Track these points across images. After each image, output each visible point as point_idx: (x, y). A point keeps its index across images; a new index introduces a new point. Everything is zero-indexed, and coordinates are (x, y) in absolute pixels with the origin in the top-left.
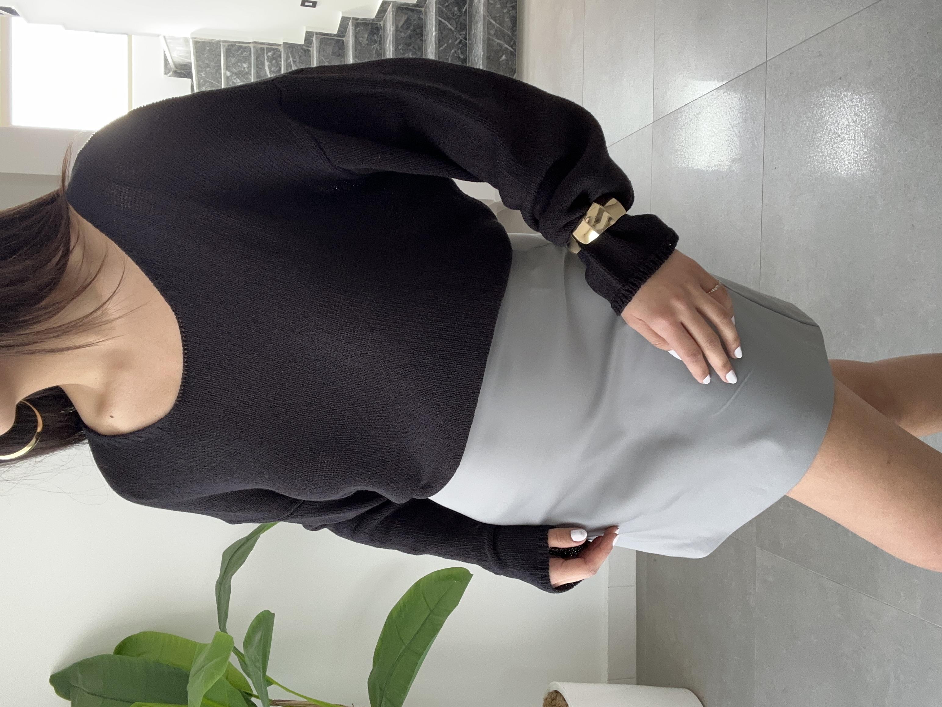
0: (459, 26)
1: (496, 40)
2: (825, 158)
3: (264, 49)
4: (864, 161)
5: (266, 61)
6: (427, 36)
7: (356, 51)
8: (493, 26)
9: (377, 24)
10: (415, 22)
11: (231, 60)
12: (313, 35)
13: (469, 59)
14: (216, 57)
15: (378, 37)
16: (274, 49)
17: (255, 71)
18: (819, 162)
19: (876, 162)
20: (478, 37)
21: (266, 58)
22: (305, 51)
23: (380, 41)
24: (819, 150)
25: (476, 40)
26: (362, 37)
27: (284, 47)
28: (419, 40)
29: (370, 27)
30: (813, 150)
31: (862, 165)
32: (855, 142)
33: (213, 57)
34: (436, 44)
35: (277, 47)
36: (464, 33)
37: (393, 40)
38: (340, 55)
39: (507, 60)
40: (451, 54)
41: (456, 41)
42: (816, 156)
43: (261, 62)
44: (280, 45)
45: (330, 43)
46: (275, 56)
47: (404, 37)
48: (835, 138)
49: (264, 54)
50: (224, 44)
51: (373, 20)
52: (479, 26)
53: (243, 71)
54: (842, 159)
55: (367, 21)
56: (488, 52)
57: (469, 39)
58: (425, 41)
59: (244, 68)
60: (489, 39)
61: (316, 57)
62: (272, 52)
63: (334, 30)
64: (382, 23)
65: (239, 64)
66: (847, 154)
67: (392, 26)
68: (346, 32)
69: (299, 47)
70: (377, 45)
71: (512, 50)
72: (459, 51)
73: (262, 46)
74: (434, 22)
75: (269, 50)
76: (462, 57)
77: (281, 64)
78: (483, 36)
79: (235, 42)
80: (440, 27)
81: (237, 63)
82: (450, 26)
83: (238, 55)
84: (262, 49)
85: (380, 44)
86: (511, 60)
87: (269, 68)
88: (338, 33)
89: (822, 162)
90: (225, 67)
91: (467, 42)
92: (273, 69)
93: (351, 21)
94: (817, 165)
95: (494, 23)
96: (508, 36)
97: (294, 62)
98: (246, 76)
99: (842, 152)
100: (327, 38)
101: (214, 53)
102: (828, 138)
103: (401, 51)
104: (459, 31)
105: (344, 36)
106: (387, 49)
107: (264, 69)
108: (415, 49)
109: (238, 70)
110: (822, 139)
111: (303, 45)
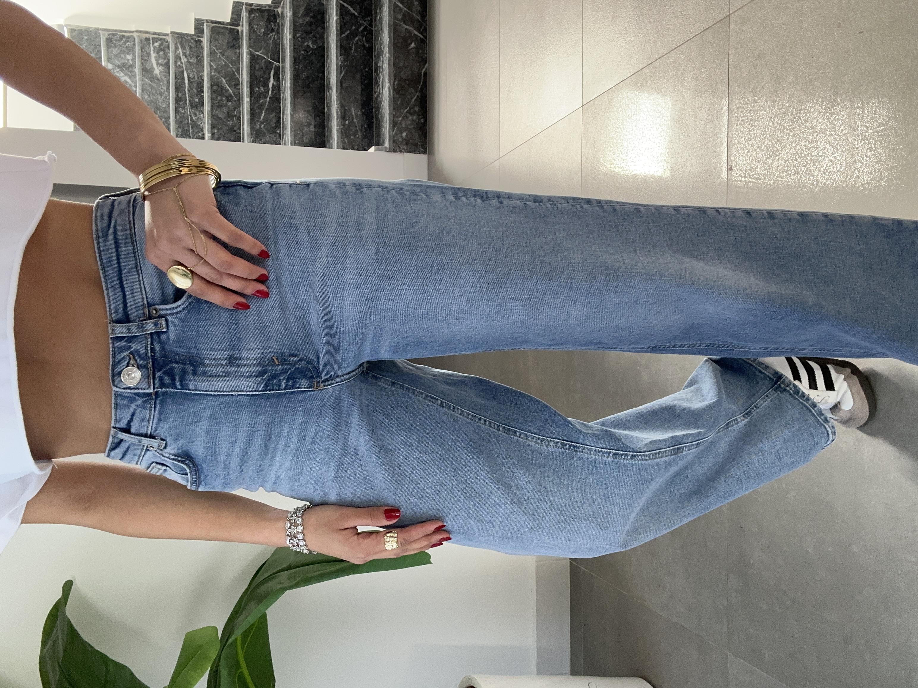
0: (364, 11)
1: (404, 25)
2: (817, 135)
3: (149, 40)
4: (879, 136)
5: (152, 52)
6: (329, 22)
7: (250, 39)
8: (401, 10)
9: (274, 11)
10: (315, 8)
11: (113, 51)
12: (203, 23)
13: (375, 47)
14: (96, 48)
15: (275, 25)
16: (161, 39)
17: (140, 63)
18: (809, 142)
19: (899, 136)
20: (384, 22)
21: (152, 48)
22: (196, 41)
23: (278, 29)
24: (807, 124)
25: (381, 26)
26: (258, 25)
27: (172, 36)
28: (319, 28)
29: (266, 14)
30: (799, 126)
31: (876, 141)
32: (863, 112)
33: (92, 47)
34: (337, 30)
35: (164, 37)
36: (369, 19)
37: (290, 25)
38: (234, 45)
39: (416, 48)
40: (354, 42)
41: (360, 27)
42: (803, 133)
43: (147, 53)
44: (168, 35)
45: (224, 32)
46: (162, 47)
47: (303, 24)
48: (833, 107)
49: (150, 43)
50: (103, 32)
51: (269, 6)
52: (384, 10)
53: (127, 64)
54: (844, 135)
55: (263, 7)
56: (394, 39)
57: (375, 26)
58: (327, 29)
59: (128, 60)
60: (395, 25)
61: (207, 48)
62: (160, 42)
63: (227, 18)
64: (280, 10)
65: (122, 56)
66: (851, 128)
67: (288, 12)
68: (240, 20)
69: (189, 38)
70: (274, 33)
71: (422, 37)
72: (364, 39)
73: (147, 36)
74: (335, 6)
75: (155, 40)
76: (367, 46)
77: (169, 56)
78: (389, 21)
79: (116, 31)
80: (342, 12)
81: (119, 53)
82: (352, 11)
83: (120, 46)
84: (148, 40)
85: (278, 33)
86: (421, 49)
87: (156, 60)
88: (231, 21)
89: (812, 141)
90: (106, 59)
91: (373, 29)
92: (160, 61)
93: (244, 7)
94: (805, 146)
95: (401, 5)
96: (419, 22)
97: (184, 54)
98: (130, 69)
99: (844, 125)
100: (219, 27)
101: (93, 43)
102: (822, 108)
103: (300, 39)
104: (363, 18)
105: (238, 25)
106: (285, 37)
107: (150, 60)
108: (316, 37)
109: (121, 62)
110: (812, 110)
111: (193, 35)
